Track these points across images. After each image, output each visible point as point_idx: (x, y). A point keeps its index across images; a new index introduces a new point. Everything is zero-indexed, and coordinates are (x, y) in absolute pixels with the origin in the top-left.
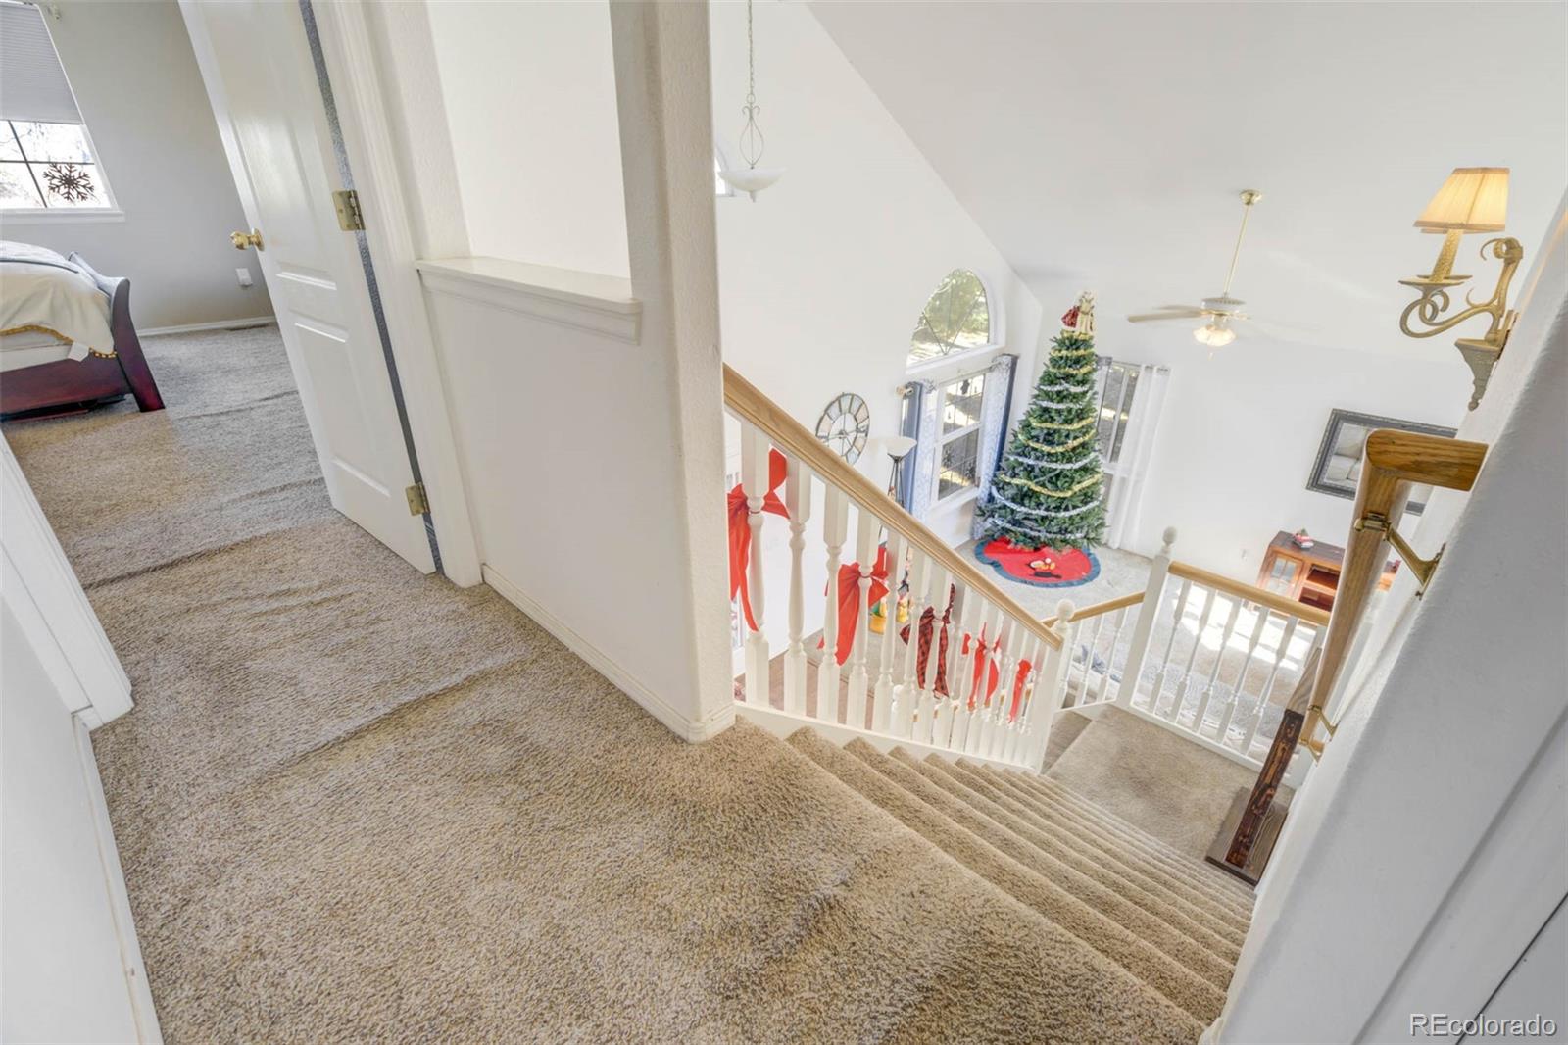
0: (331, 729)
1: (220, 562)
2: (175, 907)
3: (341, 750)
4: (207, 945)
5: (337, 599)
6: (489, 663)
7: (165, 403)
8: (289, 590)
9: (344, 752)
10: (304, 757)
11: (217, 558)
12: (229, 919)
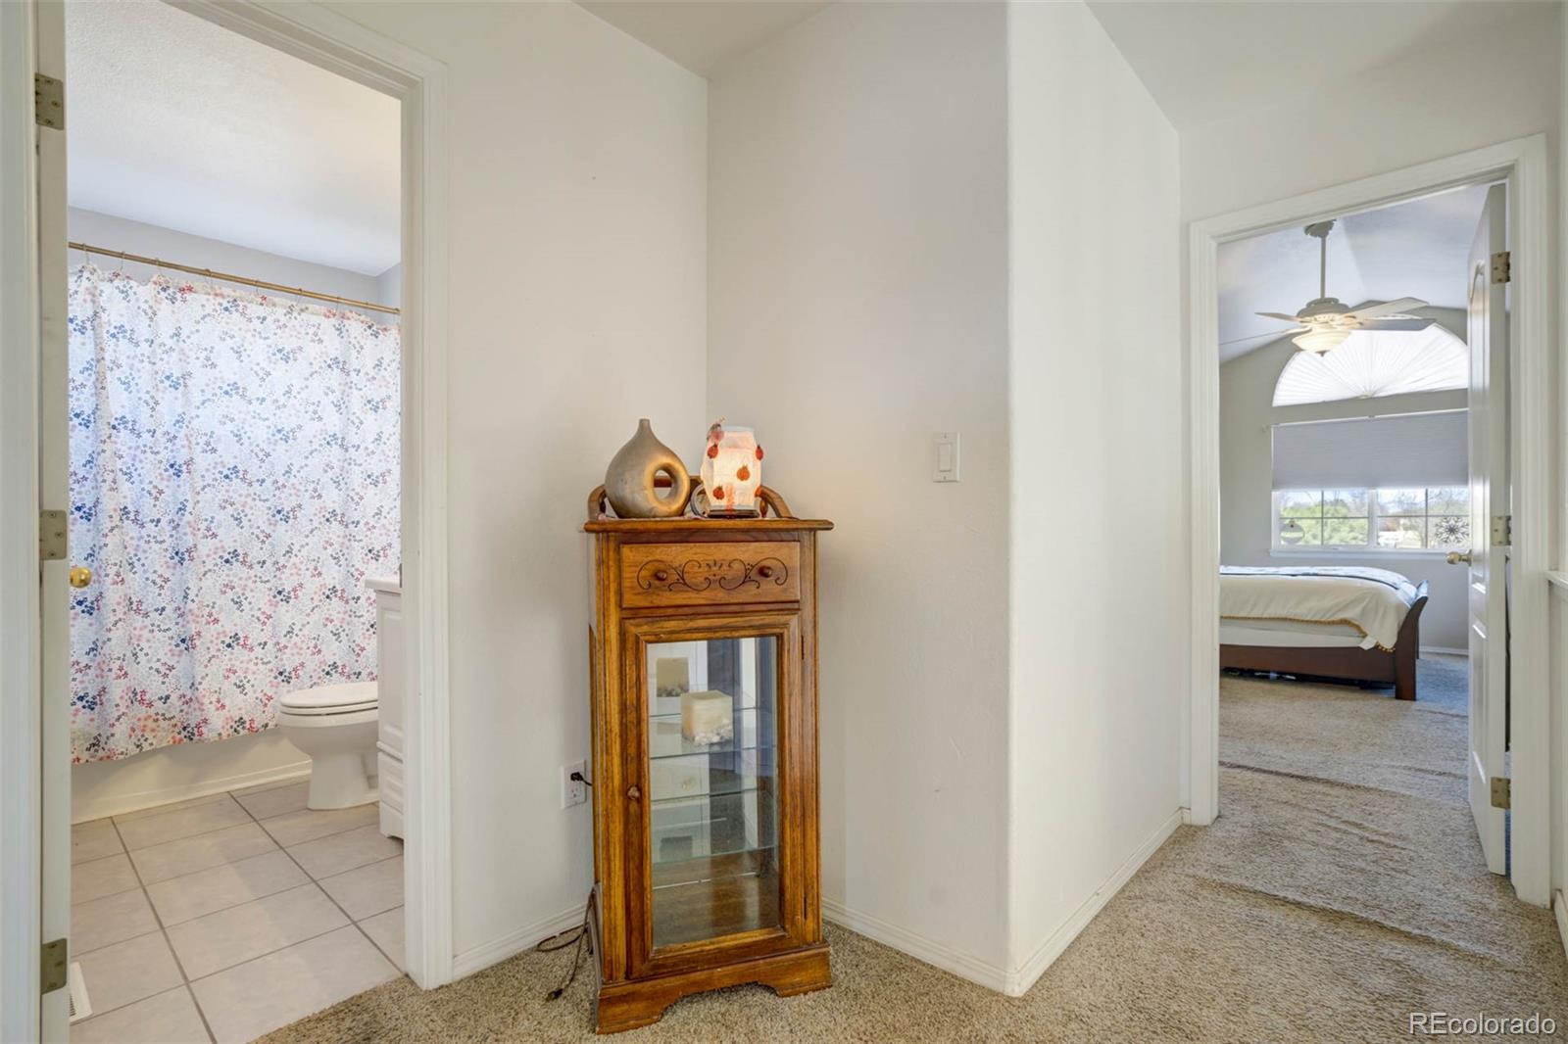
0: (1291, 895)
1: (1335, 791)
2: (1135, 896)
3: (1283, 905)
4: (1130, 915)
5: (1388, 845)
6: (1462, 944)
7: (1418, 697)
8: (1361, 824)
9: (1283, 908)
10: (1255, 892)
11: (1337, 788)
12: (1146, 916)
